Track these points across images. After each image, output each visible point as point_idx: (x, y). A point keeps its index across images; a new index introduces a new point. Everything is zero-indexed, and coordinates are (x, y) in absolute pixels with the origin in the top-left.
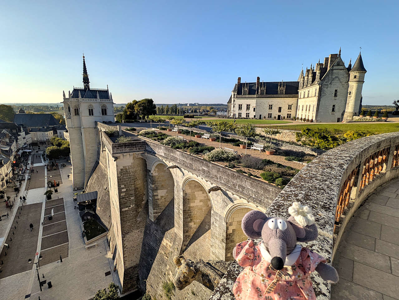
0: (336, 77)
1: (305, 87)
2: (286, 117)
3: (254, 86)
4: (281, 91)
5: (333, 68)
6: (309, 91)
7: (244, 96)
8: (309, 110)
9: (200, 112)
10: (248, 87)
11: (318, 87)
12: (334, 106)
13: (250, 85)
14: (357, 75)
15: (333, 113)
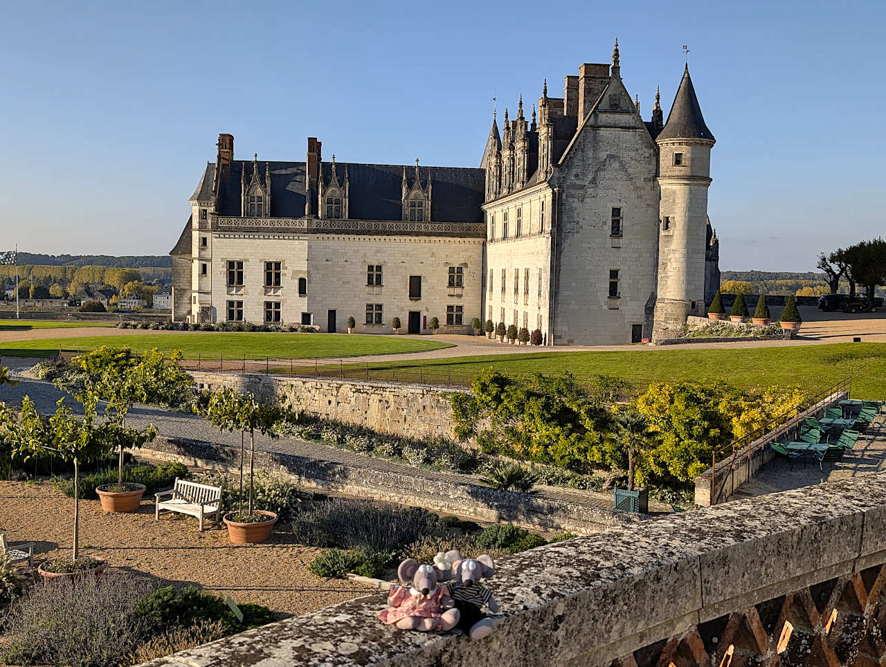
0: (611, 157)
1: (505, 191)
2: (443, 321)
3: (298, 178)
4: (413, 205)
5: (596, 120)
6: (519, 213)
7: (249, 223)
8: (527, 292)
9: (66, 295)
10: (268, 182)
11: (547, 195)
12: (614, 274)
13: (277, 172)
14: (685, 150)
15: (612, 302)
